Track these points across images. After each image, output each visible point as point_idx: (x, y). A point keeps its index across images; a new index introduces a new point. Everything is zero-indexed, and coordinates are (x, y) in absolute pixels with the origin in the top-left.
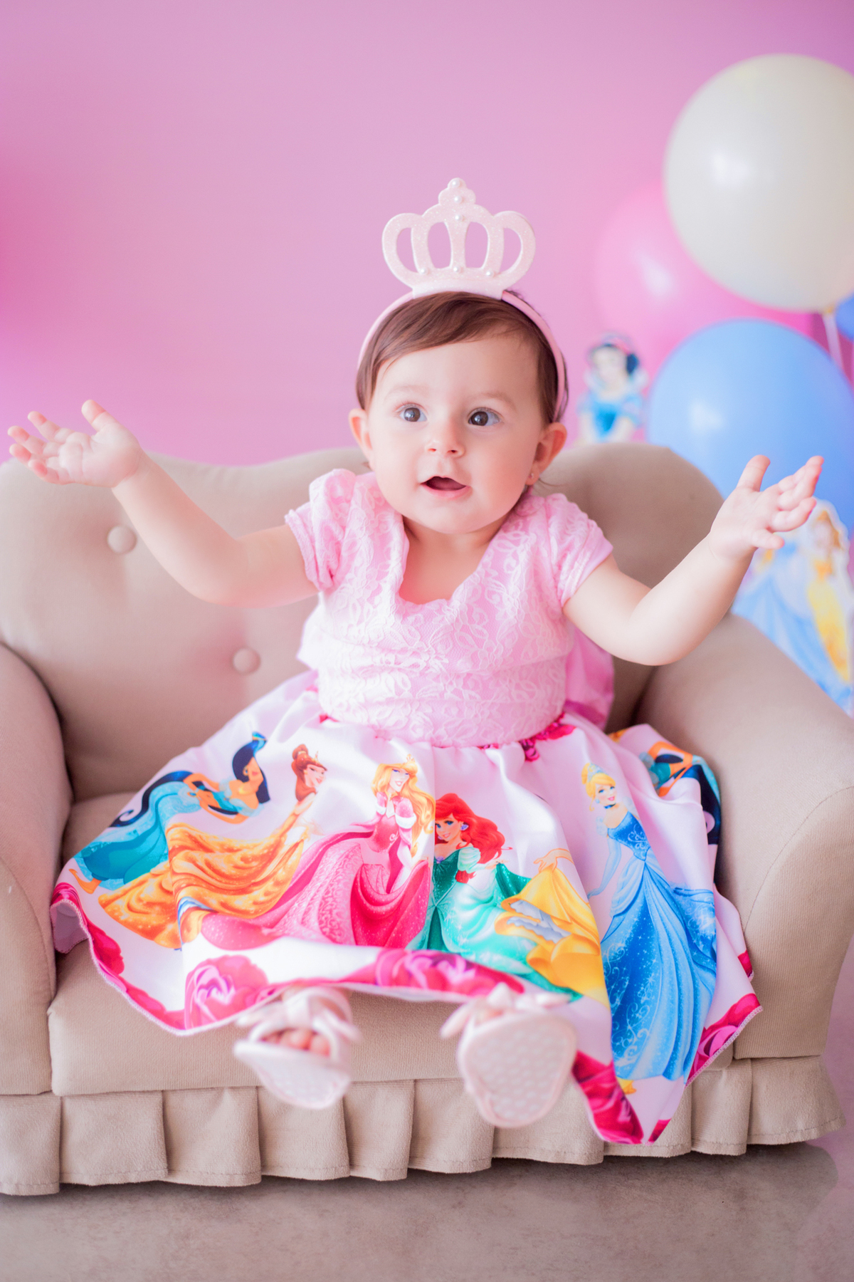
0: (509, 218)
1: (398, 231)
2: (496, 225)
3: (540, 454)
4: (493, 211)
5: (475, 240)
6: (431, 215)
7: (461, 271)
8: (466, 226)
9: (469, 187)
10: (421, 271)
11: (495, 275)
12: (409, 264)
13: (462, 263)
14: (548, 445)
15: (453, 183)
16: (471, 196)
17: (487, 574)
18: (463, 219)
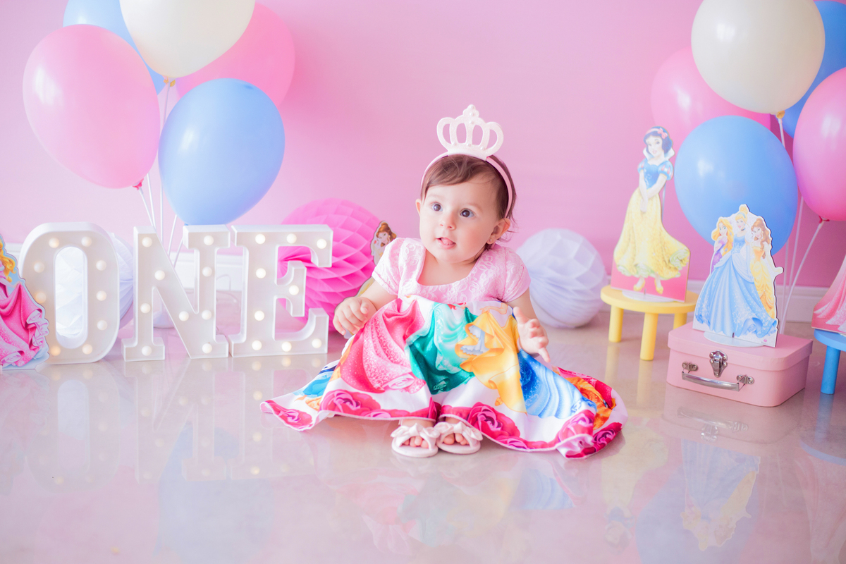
0: (493, 125)
1: (444, 125)
2: (487, 127)
3: (496, 231)
4: (487, 121)
5: (478, 132)
6: (459, 120)
7: (470, 145)
8: (473, 126)
9: (477, 109)
10: (453, 143)
11: (485, 149)
12: (448, 140)
13: (471, 142)
14: (501, 228)
15: (470, 106)
16: (477, 113)
17: (472, 279)
18: (473, 123)
